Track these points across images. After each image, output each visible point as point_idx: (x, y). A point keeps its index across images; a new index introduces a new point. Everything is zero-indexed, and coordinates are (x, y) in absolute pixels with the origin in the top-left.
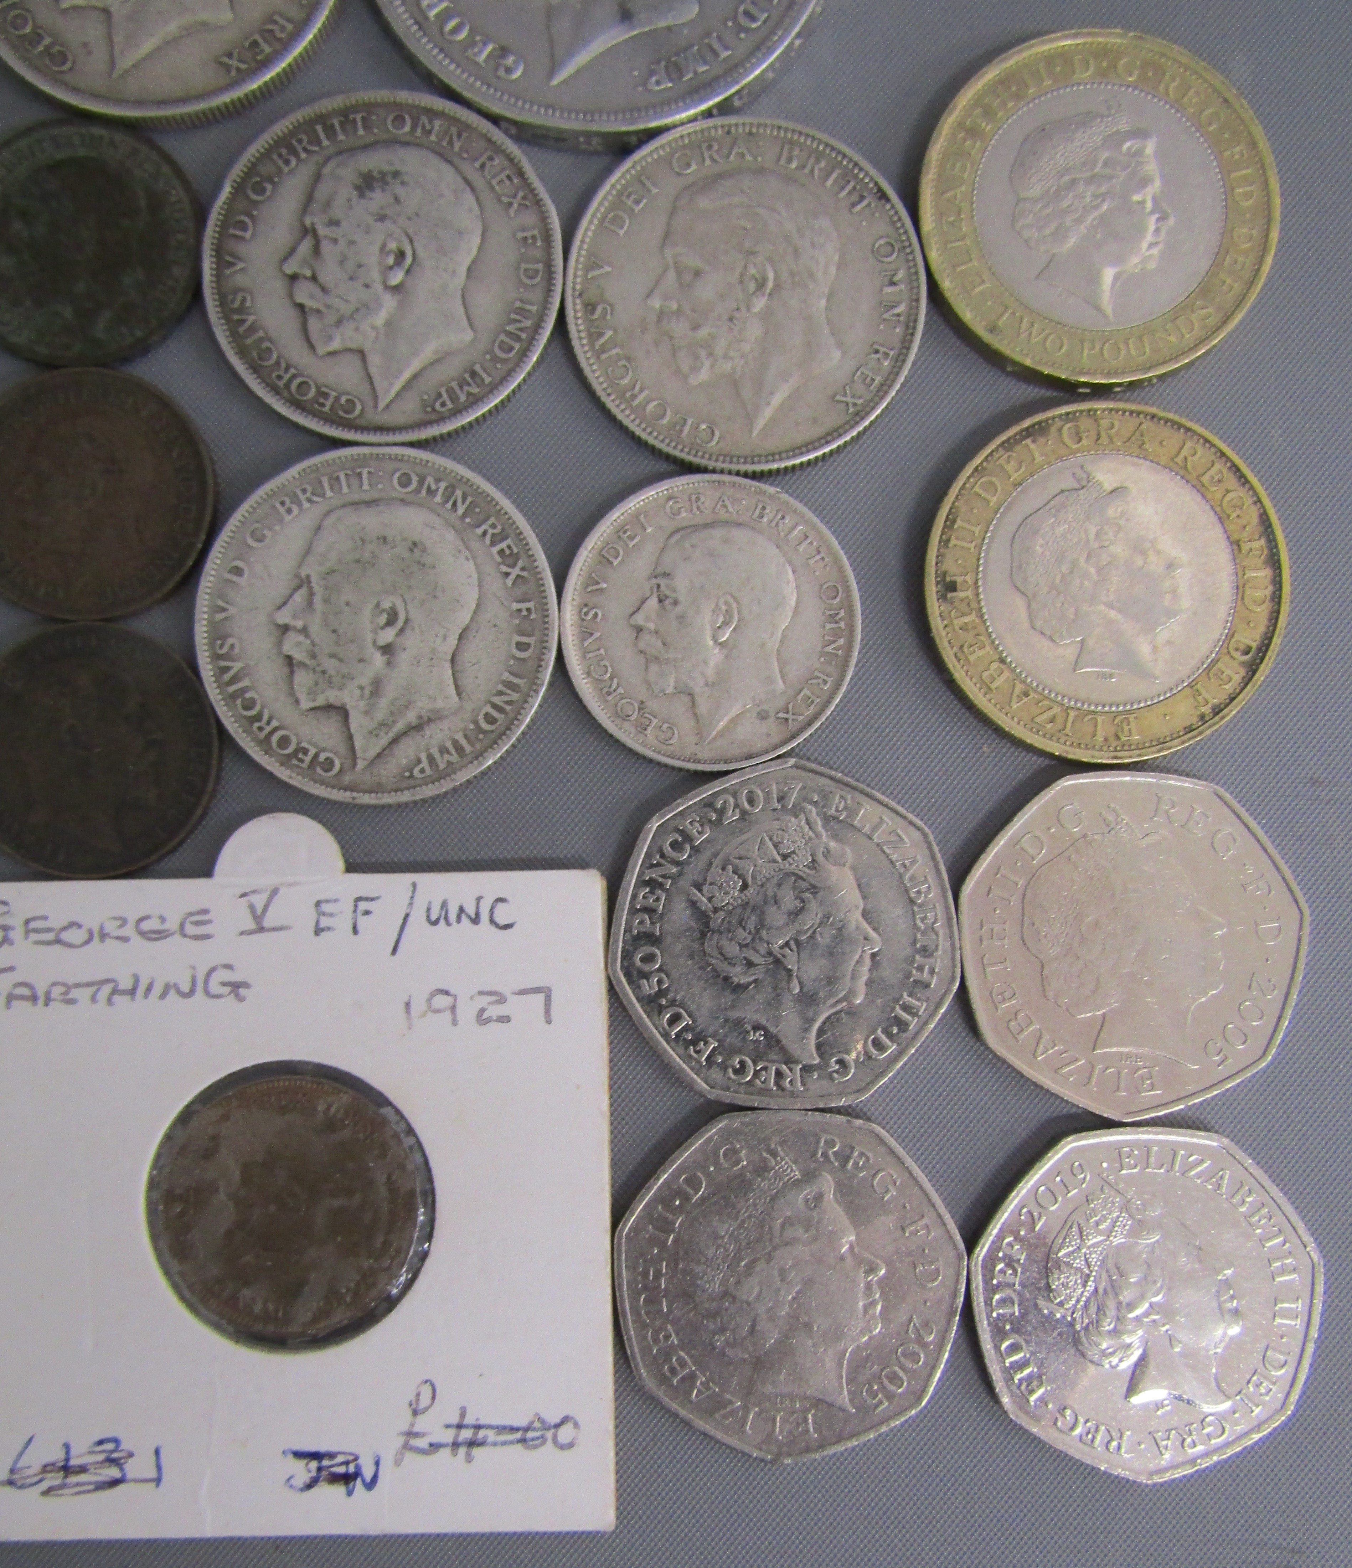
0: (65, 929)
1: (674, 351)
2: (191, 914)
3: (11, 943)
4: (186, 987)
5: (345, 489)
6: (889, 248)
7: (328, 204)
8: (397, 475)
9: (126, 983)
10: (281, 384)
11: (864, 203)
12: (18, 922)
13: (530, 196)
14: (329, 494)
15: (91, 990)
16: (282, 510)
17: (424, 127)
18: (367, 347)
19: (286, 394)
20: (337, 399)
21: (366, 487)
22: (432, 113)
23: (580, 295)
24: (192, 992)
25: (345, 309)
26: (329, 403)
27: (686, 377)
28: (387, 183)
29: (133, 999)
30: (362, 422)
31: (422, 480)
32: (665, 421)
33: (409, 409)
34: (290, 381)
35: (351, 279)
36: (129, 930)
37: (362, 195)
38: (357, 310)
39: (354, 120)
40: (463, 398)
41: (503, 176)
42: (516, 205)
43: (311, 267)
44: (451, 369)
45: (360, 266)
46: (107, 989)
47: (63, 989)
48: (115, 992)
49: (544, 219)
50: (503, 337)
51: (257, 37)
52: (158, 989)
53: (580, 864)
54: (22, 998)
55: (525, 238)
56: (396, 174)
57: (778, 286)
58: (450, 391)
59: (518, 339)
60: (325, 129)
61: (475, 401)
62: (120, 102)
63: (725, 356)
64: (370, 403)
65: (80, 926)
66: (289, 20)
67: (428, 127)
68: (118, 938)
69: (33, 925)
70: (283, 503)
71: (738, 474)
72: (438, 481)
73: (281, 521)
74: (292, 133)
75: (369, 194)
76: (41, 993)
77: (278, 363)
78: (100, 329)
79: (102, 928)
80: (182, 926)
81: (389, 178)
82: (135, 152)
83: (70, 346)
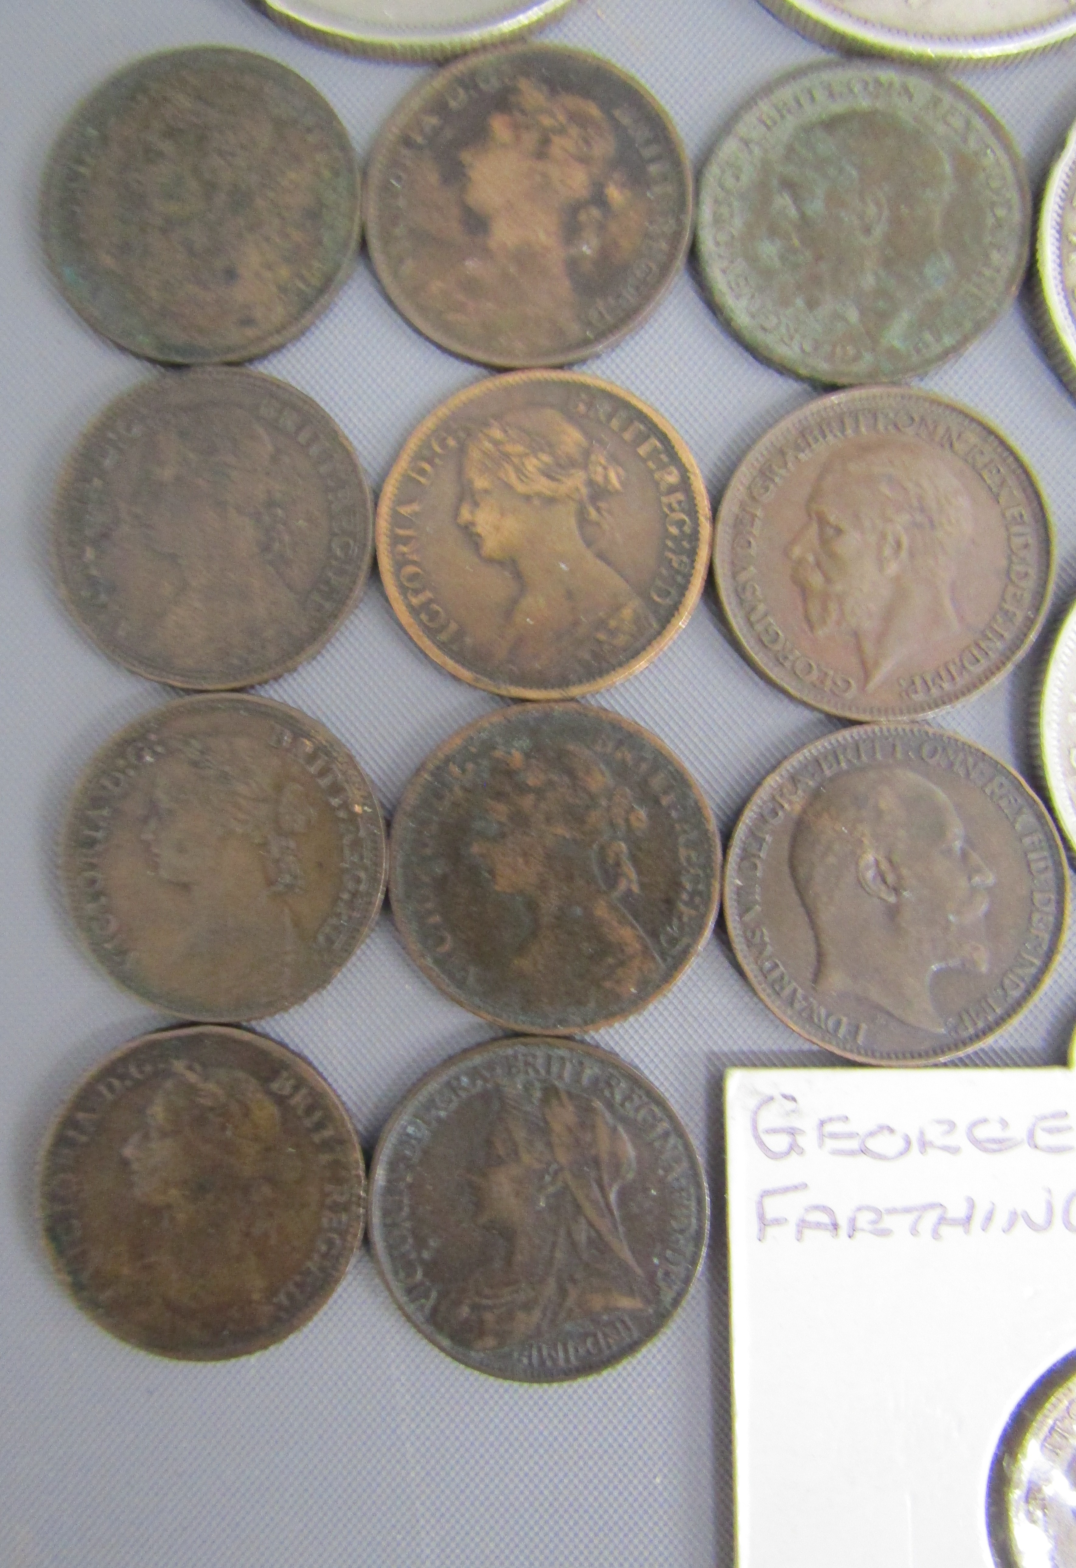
0: (872, 1134)
2: (1044, 1118)
3: (802, 1152)
4: (1039, 1217)
9: (958, 1211)
12: (808, 1125)
15: (910, 1218)
24: (1049, 1222)
29: (967, 1232)
36: (959, 1138)
46: (931, 1217)
47: (872, 1216)
48: (942, 1220)
52: (1001, 1219)
54: (818, 1225)
62: (926, 36)
65: (891, 1131)
68: (946, 1149)
69: (829, 1128)
76: (843, 1222)
78: (896, 335)
79: (922, 1133)
80: (1031, 1135)
82: (936, 102)
83: (857, 358)
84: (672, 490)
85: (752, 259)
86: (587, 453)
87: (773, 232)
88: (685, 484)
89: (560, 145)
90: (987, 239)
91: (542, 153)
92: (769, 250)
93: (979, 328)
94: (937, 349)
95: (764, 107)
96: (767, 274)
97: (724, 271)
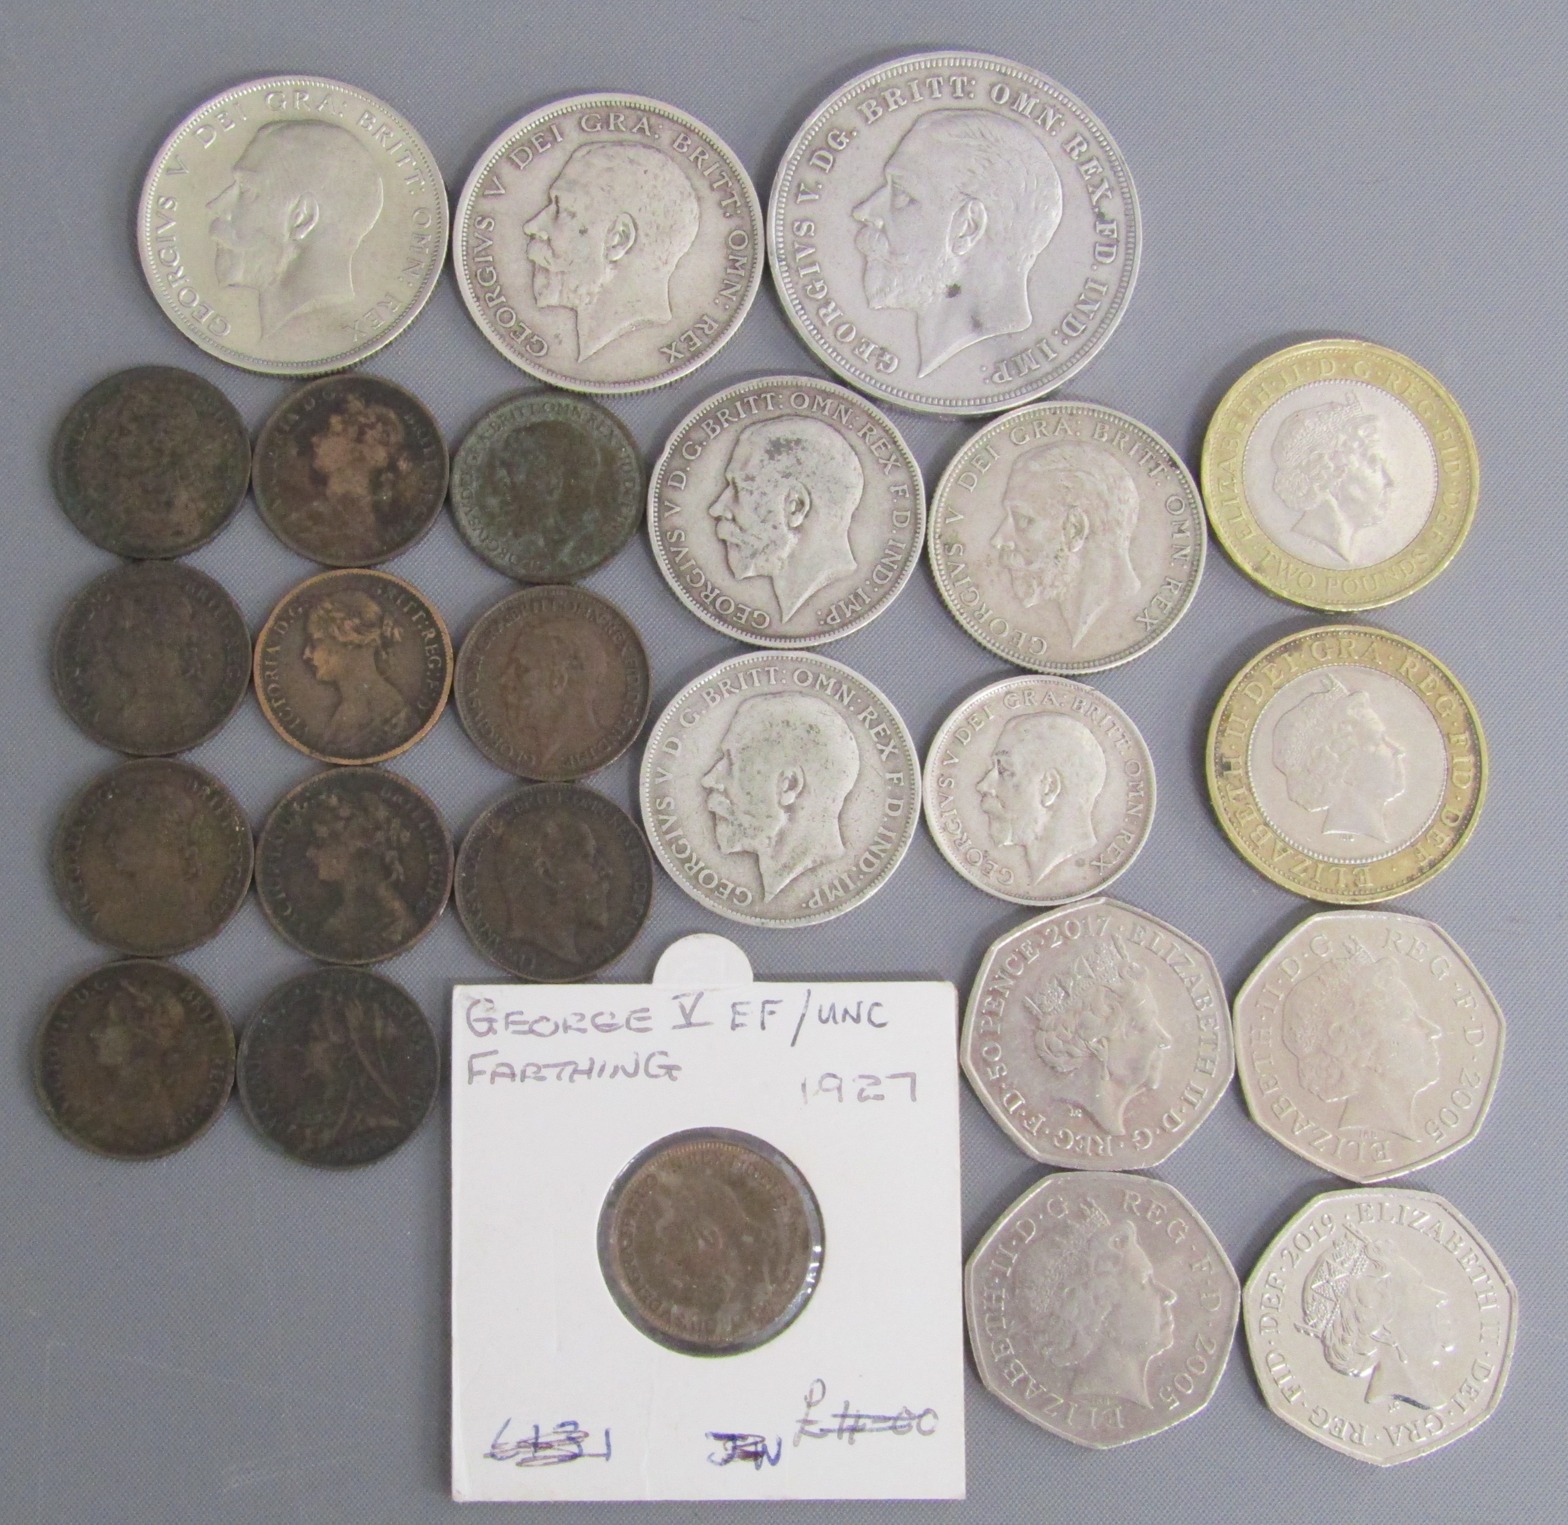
0: (536, 1022)
1: (1012, 582)
2: (635, 1012)
3: (495, 1032)
4: (631, 1069)
5: (757, 684)
6: (1179, 504)
7: (746, 463)
8: (797, 673)
9: (584, 1065)
10: (708, 601)
11: (1160, 468)
12: (500, 1016)
13: (901, 459)
14: (744, 687)
15: (558, 1070)
16: (708, 698)
17: (819, 404)
18: (776, 573)
19: (711, 609)
20: (751, 613)
21: (773, 682)
22: (827, 395)
23: (940, 537)
24: (636, 1072)
25: (759, 545)
26: (744, 617)
27: (1021, 601)
28: (791, 449)
29: (589, 1078)
30: (770, 632)
31: (816, 678)
32: (1005, 635)
33: (807, 622)
34: (715, 599)
35: (763, 521)
36: (586, 1024)
37: (772, 458)
38: (768, 546)
39: (765, 398)
40: (848, 614)
41: (880, 443)
42: (890, 466)
43: (732, 511)
44: (840, 592)
45: (770, 512)
46: (569, 1069)
47: (535, 1069)
48: (575, 1071)
49: (912, 477)
50: (879, 567)
51: (690, 333)
52: (609, 1070)
53: (939, 978)
54: (503, 1075)
55: (897, 492)
56: (798, 442)
57: (1092, 532)
58: (838, 608)
59: (891, 569)
60: (742, 404)
61: (858, 616)
62: (585, 381)
63: (1052, 586)
64: (777, 617)
65: (548, 1020)
66: (716, 321)
67: (822, 405)
68: (579, 1030)
69: (511, 1018)
70: (708, 694)
71: (1061, 676)
72: (829, 678)
73: (708, 707)
74: (718, 408)
75: (777, 457)
76: (518, 1072)
77: (705, 585)
78: (565, 554)
79: (565, 1021)
80: (628, 1021)
81: (792, 445)
82: (592, 418)
83: (541, 568)
84: (431, 642)
85: (483, 507)
86: (381, 619)
87: (495, 492)
88: (438, 638)
89: (371, 435)
90: (620, 500)
91: (360, 438)
92: (493, 502)
93: (614, 553)
94: (588, 564)
95: (492, 417)
96: (492, 517)
97: (466, 514)
